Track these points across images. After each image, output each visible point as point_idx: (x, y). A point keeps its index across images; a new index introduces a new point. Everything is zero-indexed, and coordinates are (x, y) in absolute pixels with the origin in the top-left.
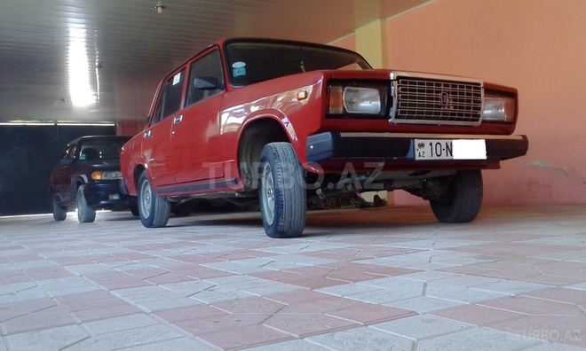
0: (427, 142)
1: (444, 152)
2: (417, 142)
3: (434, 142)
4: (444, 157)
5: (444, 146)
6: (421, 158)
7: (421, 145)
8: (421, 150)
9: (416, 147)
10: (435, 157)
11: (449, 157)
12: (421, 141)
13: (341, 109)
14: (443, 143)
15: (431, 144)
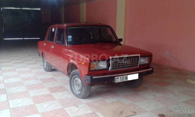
0: (119, 77)
1: (125, 79)
2: (116, 78)
3: (122, 77)
4: (125, 80)
5: (125, 77)
6: (117, 82)
7: (118, 78)
8: (117, 80)
9: (116, 79)
10: (122, 81)
11: (126, 80)
12: (117, 77)
13: (94, 68)
14: (125, 76)
15: (121, 77)
